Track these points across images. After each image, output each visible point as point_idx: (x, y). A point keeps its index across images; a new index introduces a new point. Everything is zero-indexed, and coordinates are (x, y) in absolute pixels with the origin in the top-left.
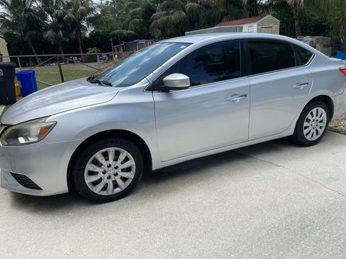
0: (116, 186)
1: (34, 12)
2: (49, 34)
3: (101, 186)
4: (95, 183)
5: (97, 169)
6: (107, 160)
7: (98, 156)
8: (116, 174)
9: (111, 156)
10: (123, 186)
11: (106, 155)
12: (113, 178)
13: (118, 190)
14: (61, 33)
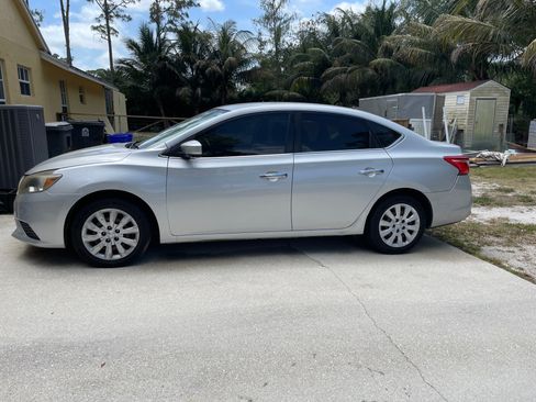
0: (115, 251)
1: (170, 62)
2: (184, 91)
3: (98, 248)
4: (93, 244)
5: (96, 229)
6: (108, 221)
7: (99, 215)
8: (116, 239)
9: (112, 218)
10: (123, 253)
11: (107, 216)
12: (113, 242)
13: (117, 257)
14: (199, 91)
